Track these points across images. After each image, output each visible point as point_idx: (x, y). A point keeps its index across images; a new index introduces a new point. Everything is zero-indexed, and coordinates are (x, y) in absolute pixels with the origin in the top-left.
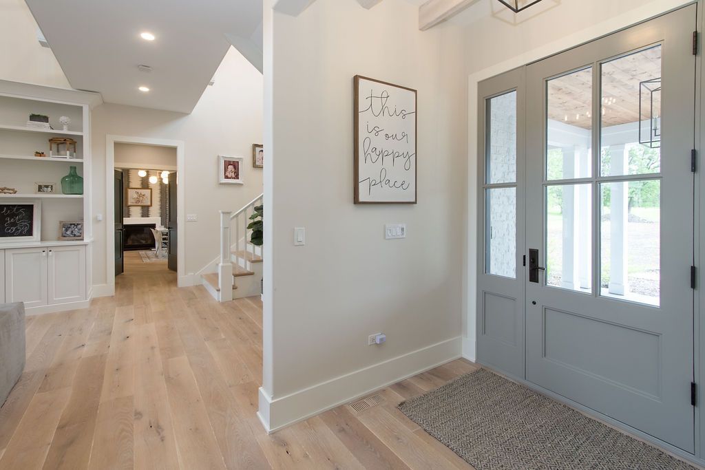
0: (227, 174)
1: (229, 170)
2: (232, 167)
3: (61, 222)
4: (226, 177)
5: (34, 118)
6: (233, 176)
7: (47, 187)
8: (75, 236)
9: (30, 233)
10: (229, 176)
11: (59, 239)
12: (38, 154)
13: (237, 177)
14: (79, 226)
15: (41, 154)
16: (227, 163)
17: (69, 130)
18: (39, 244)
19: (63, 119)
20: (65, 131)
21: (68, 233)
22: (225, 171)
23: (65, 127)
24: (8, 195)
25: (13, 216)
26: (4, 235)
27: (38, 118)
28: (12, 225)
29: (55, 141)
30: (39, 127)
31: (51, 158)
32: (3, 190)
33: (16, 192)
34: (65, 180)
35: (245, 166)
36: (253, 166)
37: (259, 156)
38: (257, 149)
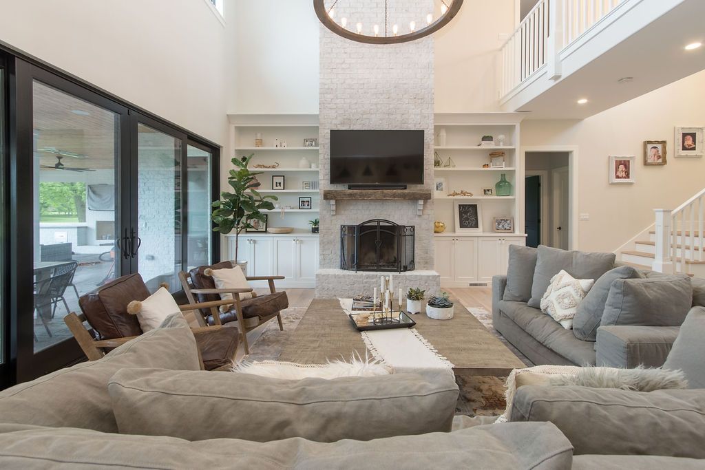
0: (618, 174)
1: (620, 169)
2: (623, 166)
3: (494, 218)
4: (618, 177)
5: (485, 139)
6: (624, 175)
7: (488, 190)
8: (505, 229)
9: (476, 226)
10: (620, 176)
11: (493, 231)
12: (484, 166)
13: (628, 176)
14: (508, 222)
15: (487, 165)
16: (619, 163)
17: (504, 145)
18: (481, 234)
19: (501, 137)
20: (501, 147)
21: (500, 226)
22: (616, 171)
23: (501, 143)
24: (466, 197)
25: (466, 213)
26: (462, 226)
27: (487, 138)
28: (467, 219)
29: (495, 154)
30: (487, 145)
31: (492, 168)
32: (463, 193)
33: (472, 195)
34: (498, 186)
35: (636, 167)
36: (646, 164)
37: (651, 153)
38: (650, 146)
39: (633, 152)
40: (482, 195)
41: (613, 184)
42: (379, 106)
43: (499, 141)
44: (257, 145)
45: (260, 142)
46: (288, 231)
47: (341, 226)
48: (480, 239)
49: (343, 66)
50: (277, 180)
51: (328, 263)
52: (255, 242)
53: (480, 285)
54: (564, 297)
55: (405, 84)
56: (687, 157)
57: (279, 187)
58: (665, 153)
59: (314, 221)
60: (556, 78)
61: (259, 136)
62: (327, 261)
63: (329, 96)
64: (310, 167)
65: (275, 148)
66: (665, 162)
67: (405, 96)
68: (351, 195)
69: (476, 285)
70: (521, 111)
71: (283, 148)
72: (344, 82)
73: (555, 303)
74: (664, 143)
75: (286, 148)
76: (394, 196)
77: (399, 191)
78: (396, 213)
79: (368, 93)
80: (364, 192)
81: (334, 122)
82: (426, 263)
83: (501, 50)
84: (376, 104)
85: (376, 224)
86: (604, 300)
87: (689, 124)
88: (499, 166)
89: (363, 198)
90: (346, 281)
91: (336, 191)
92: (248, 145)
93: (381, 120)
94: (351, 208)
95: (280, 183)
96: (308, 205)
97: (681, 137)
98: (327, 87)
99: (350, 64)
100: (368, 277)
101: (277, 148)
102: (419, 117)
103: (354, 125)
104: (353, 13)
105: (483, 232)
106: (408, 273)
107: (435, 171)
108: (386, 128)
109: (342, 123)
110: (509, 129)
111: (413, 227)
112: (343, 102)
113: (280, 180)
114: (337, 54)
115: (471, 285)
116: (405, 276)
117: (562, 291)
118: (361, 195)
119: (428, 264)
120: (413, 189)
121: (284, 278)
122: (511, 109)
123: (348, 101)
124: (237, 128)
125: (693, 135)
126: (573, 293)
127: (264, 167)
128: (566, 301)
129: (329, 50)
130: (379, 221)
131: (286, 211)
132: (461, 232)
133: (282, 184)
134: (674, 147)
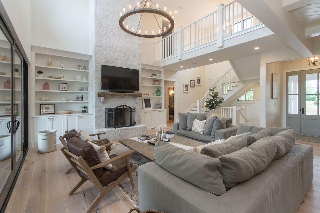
3: (155, 103)
4: (185, 90)
7: (154, 94)
8: (159, 107)
9: (151, 107)
11: (155, 108)
12: (153, 85)
13: (187, 90)
14: (160, 105)
18: (152, 110)
19: (158, 75)
20: (158, 78)
21: (157, 107)
22: (185, 88)
23: (158, 77)
24: (147, 96)
25: (147, 102)
26: (146, 107)
27: (154, 74)
28: (147, 104)
29: (155, 81)
30: (154, 77)
31: (155, 86)
32: (147, 94)
33: (149, 95)
34: (156, 92)
35: (189, 87)
36: (191, 87)
37: (192, 83)
38: (192, 81)
39: (188, 83)
40: (152, 95)
41: (184, 92)
42: (122, 57)
43: (157, 76)
44: (48, 65)
45: (49, 64)
46: (70, 113)
47: (106, 109)
48: (154, 111)
49: (106, 36)
50: (62, 85)
51: (99, 126)
52: (53, 119)
53: (154, 128)
54: (200, 126)
55: (131, 50)
56: (198, 85)
57: (64, 89)
58: (194, 84)
59: (83, 107)
60: (180, 60)
61: (50, 60)
62: (99, 125)
63: (99, 48)
64: (83, 80)
65: (61, 68)
66: (194, 86)
67: (131, 55)
68: (112, 95)
69: (153, 128)
70: (165, 67)
71: (67, 69)
72: (107, 44)
73: (198, 128)
74: (194, 81)
75: (68, 69)
76: (129, 96)
77: (131, 94)
78: (128, 102)
79: (117, 51)
80: (117, 93)
81: (102, 61)
82: (139, 122)
83: (156, 43)
84: (120, 56)
85: (122, 107)
86: (212, 125)
87: (199, 76)
88: (157, 85)
89: (117, 96)
90: (112, 133)
91: (105, 93)
92: (42, 64)
93: (122, 63)
94: (110, 100)
95: (64, 87)
96: (81, 99)
97: (197, 79)
98: (98, 44)
99: (109, 36)
100: (121, 130)
101: (63, 68)
102: (136, 64)
103: (111, 63)
104: (110, 14)
105: (152, 109)
106: (134, 127)
107: (142, 86)
108: (124, 67)
109: (106, 62)
110: (160, 72)
111: (135, 108)
112: (106, 52)
113: (65, 85)
114: (103, 30)
115: (151, 129)
116: (135, 127)
117: (199, 124)
118: (116, 95)
119: (140, 122)
120: (135, 93)
121: (105, 133)
122: (162, 66)
123: (108, 52)
124: (36, 54)
125: (199, 79)
126: (202, 124)
127: (55, 78)
128: (201, 127)
129: (99, 27)
130: (123, 106)
131: (70, 102)
132: (146, 109)
133: (66, 88)
134: (196, 82)
